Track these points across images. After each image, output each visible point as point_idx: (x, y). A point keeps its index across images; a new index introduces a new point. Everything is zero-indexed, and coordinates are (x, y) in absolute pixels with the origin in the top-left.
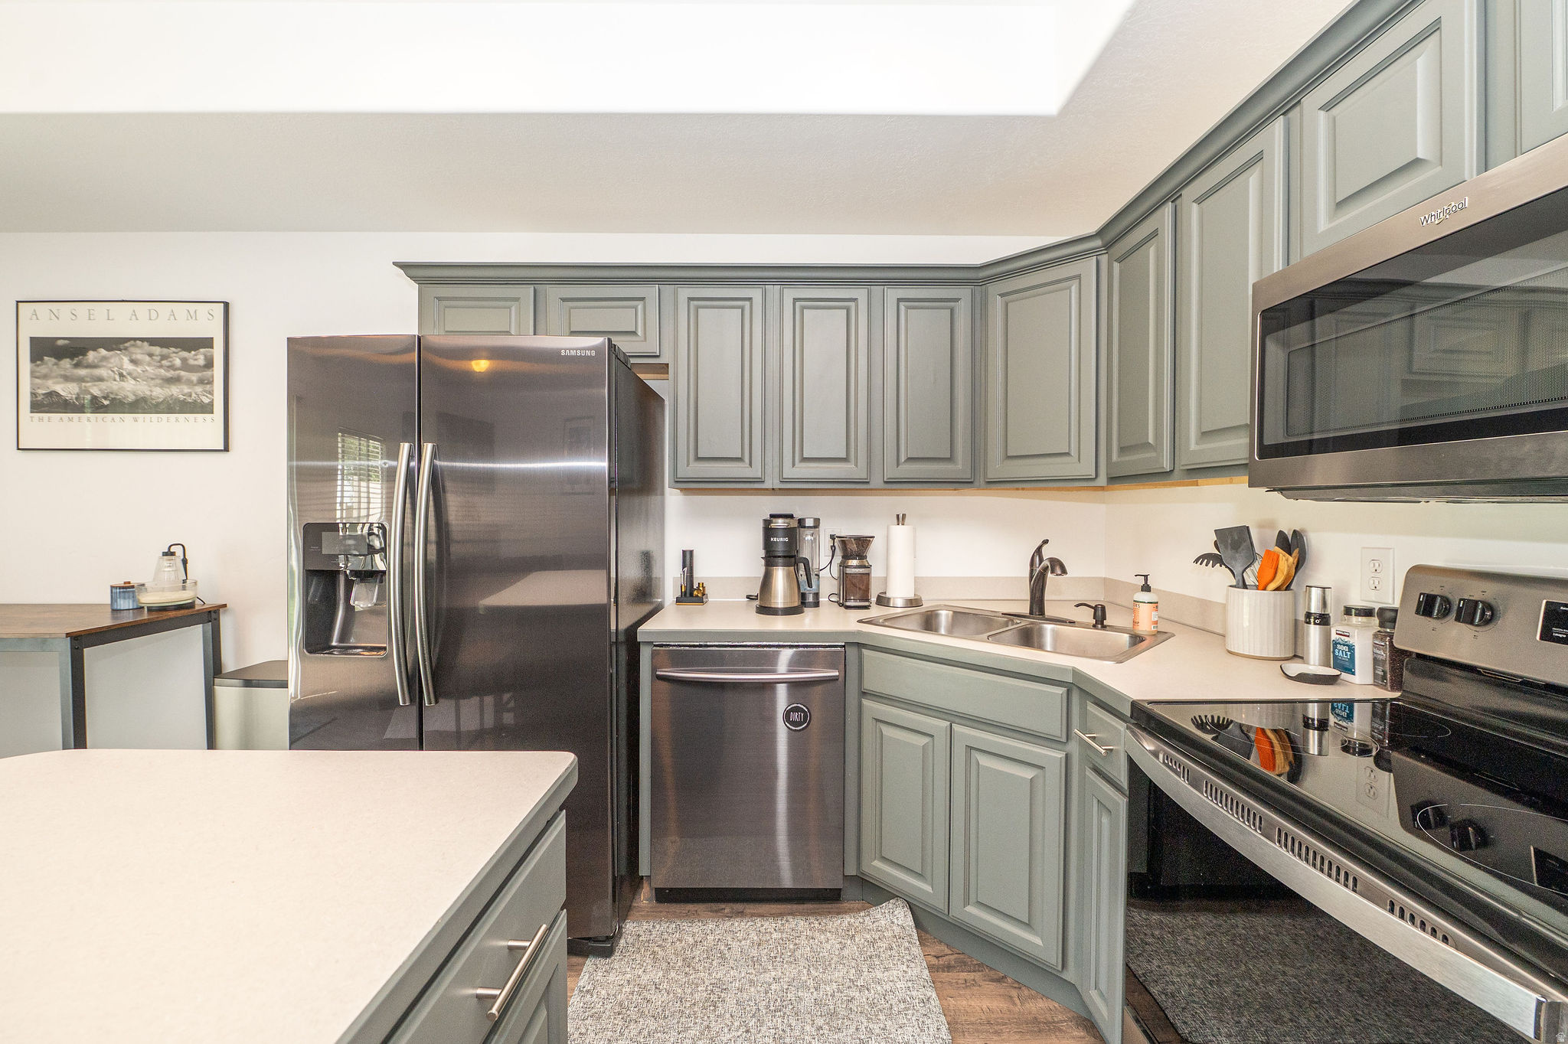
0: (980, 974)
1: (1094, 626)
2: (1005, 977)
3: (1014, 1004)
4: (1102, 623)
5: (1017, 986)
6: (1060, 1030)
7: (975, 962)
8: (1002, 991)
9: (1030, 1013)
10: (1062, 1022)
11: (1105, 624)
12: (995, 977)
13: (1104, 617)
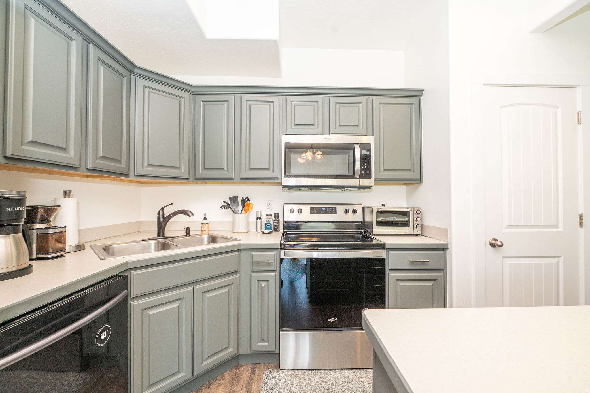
0: (203, 390)
1: (186, 236)
2: (209, 383)
3: (223, 383)
4: (189, 234)
5: (215, 380)
6: (239, 374)
7: (196, 390)
8: (216, 385)
9: (229, 380)
10: (236, 372)
11: (190, 235)
12: (208, 385)
13: (190, 232)
